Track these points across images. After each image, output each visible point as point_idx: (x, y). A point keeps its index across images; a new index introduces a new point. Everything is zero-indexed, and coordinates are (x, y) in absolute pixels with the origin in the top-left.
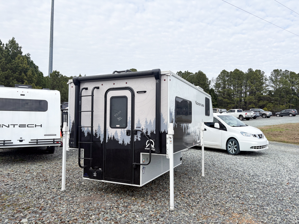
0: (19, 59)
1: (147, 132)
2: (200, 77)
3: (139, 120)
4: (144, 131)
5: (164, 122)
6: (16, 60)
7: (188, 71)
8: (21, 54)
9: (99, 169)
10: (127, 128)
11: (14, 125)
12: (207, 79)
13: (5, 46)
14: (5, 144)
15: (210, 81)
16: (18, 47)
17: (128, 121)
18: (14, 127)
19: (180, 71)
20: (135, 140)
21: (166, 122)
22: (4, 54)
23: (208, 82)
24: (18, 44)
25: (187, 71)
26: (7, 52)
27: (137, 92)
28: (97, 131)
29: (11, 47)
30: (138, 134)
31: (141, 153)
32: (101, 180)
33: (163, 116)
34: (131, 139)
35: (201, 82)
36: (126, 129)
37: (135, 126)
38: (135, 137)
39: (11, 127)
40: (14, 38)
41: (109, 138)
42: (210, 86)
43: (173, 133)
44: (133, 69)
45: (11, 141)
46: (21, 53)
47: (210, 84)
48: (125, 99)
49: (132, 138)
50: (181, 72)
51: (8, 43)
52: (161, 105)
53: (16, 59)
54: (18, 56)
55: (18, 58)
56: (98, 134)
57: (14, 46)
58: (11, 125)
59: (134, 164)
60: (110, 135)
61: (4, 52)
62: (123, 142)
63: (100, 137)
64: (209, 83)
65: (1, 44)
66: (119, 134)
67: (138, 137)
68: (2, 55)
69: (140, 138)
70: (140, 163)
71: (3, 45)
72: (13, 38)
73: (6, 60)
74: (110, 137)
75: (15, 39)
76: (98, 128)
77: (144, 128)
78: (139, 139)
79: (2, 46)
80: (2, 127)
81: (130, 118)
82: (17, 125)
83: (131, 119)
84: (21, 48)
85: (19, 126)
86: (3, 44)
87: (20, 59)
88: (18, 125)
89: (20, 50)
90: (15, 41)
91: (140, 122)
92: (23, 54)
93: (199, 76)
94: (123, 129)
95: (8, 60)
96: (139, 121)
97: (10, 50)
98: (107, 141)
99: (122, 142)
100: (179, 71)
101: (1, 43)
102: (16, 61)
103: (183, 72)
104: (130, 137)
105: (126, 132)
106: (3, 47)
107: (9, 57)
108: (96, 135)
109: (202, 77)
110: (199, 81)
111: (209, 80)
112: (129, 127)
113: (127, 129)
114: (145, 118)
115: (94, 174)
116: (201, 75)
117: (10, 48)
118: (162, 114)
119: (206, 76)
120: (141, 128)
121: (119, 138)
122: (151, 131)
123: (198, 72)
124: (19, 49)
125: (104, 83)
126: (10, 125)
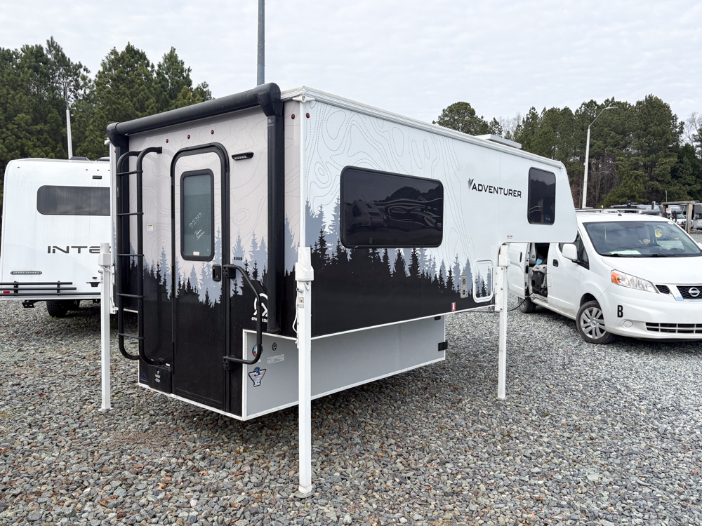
0: (184, 98)
1: (255, 274)
2: (650, 115)
3: (239, 237)
4: (250, 269)
5: (293, 245)
6: (179, 100)
7: (613, 99)
8: (190, 86)
9: (167, 364)
10: (214, 259)
11: (79, 248)
12: (675, 118)
13: (156, 68)
14: (62, 292)
15: (682, 123)
16: (182, 70)
17: (216, 240)
18: (79, 252)
19: (592, 101)
20: (232, 294)
21: (297, 244)
22: (153, 87)
23: (676, 127)
24: (183, 63)
25: (610, 100)
26: (160, 82)
27: (233, 157)
28: (160, 266)
29: (168, 69)
30: (237, 278)
31: (244, 330)
32: (170, 393)
33: (290, 227)
34: (222, 289)
35: (653, 128)
36: (211, 263)
37: (232, 256)
38: (232, 287)
39: (73, 251)
40: (175, 49)
41: (180, 284)
42: (683, 137)
43: (312, 278)
44: (459, 103)
45: (71, 283)
46: (189, 83)
47: (681, 132)
48: (208, 177)
49: (225, 289)
50: (595, 103)
51: (162, 61)
52: (286, 195)
53: (179, 97)
54: (183, 91)
55: (183, 95)
56: (162, 274)
57: (175, 69)
58: (72, 247)
59: (225, 360)
60: (182, 278)
61: (153, 84)
62: (207, 297)
63: (165, 282)
64: (678, 130)
65: (148, 65)
66: (199, 277)
67: (237, 286)
68: (150, 91)
69: (241, 288)
70: (241, 358)
71: (153, 66)
72: (173, 50)
73: (157, 101)
74: (182, 283)
75: (176, 52)
76: (161, 258)
77: (249, 260)
78: (240, 293)
79: (149, 69)
80: (54, 252)
81: (218, 232)
82: (86, 247)
83: (220, 236)
84: (189, 70)
85: (91, 251)
86: (151, 64)
87: (187, 98)
88: (88, 249)
89: (188, 75)
90: (176, 57)
91: (242, 244)
92: (194, 86)
93: (646, 111)
94: (206, 263)
95: (163, 101)
96: (239, 242)
97: (166, 76)
98: (177, 294)
99: (205, 299)
100: (587, 101)
101: (148, 63)
102: (180, 102)
103: (599, 103)
104: (220, 283)
105: (211, 270)
106: (152, 71)
107: (165, 95)
108: (159, 276)
109: (656, 114)
110: (646, 124)
111: (679, 121)
112: (217, 260)
113: (214, 261)
114: (252, 232)
115: (157, 376)
116: (653, 107)
117: (167, 74)
118: (287, 219)
119: (671, 108)
120: (244, 260)
121: (199, 287)
122: (265, 271)
123: (644, 99)
124: (185, 75)
125: (170, 136)
126: (70, 248)
